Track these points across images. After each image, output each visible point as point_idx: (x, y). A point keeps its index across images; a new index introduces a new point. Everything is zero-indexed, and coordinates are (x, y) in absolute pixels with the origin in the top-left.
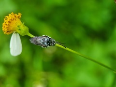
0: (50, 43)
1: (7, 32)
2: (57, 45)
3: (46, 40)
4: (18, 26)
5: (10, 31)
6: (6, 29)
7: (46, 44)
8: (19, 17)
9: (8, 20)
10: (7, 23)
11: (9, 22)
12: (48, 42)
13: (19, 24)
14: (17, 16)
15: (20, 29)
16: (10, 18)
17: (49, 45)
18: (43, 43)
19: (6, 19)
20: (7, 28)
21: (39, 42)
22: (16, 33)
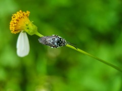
0: (60, 43)
1: (15, 30)
2: (68, 45)
3: (56, 39)
4: (27, 25)
5: (18, 30)
6: (14, 28)
7: (56, 44)
8: (27, 15)
9: (16, 18)
10: (15, 22)
11: (17, 20)
12: (58, 42)
13: (27, 23)
14: (25, 14)
15: (28, 28)
16: (19, 16)
17: (60, 46)
18: (53, 43)
19: (14, 17)
20: (15, 26)
21: (49, 42)
22: (24, 32)
